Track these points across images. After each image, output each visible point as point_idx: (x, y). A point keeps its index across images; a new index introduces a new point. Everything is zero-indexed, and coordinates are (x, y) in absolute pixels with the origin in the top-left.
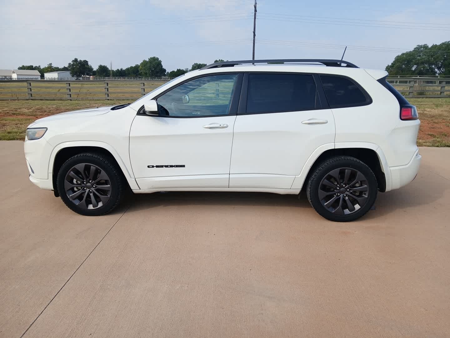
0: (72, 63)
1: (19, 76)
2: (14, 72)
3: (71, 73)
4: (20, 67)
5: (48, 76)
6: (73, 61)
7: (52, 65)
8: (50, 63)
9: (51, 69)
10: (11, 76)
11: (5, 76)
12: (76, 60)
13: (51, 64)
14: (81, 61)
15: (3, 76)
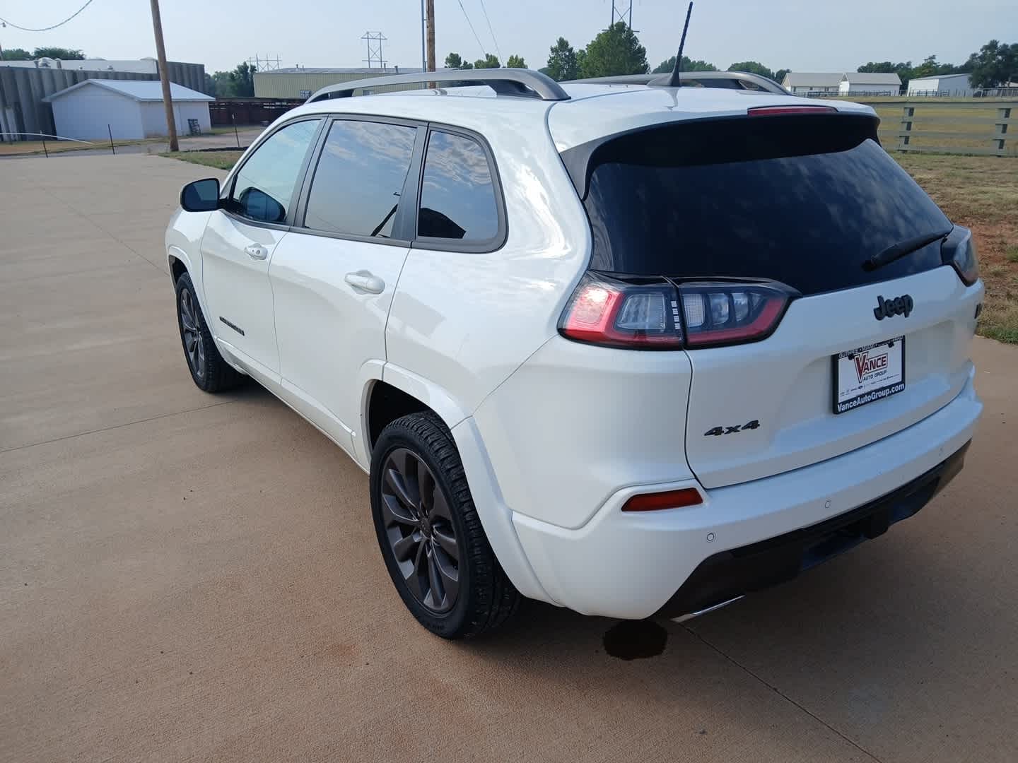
0: (980, 53)
1: (853, 86)
2: (845, 80)
3: (970, 79)
4: (862, 67)
5: (915, 86)
6: (986, 48)
7: (935, 61)
8: (931, 55)
9: (929, 70)
10: (838, 87)
11: (826, 88)
12: (993, 45)
13: (933, 57)
14: (1007, 46)
15: (822, 87)
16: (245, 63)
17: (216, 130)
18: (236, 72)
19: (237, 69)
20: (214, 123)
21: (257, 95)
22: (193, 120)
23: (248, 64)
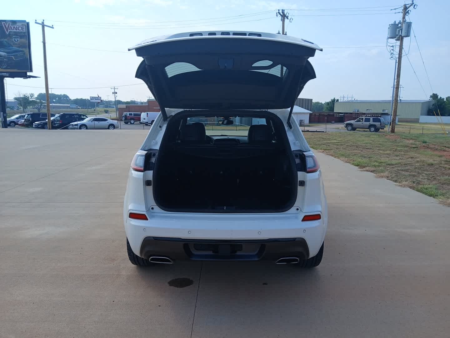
16: (334, 98)
17: (310, 125)
18: (330, 102)
19: (331, 101)
20: (310, 121)
21: (335, 111)
22: (302, 120)
23: (336, 99)
